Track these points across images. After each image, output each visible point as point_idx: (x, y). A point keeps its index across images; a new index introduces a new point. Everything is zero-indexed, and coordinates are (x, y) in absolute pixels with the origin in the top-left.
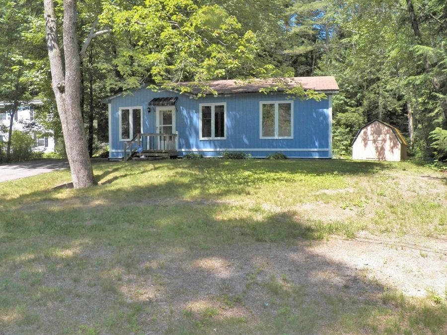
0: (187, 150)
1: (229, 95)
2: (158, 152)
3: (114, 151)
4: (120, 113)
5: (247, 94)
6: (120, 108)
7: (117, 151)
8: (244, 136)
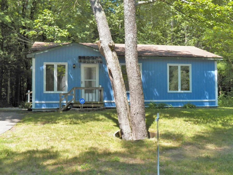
0: (109, 101)
1: (146, 58)
2: (94, 104)
3: (37, 102)
4: (44, 67)
5: (160, 57)
6: (44, 63)
7: (40, 102)
8: (155, 90)
